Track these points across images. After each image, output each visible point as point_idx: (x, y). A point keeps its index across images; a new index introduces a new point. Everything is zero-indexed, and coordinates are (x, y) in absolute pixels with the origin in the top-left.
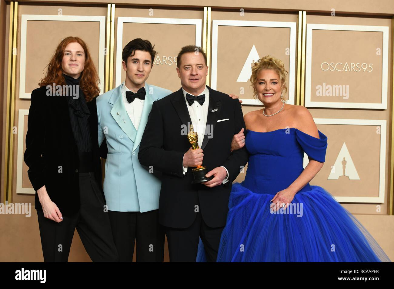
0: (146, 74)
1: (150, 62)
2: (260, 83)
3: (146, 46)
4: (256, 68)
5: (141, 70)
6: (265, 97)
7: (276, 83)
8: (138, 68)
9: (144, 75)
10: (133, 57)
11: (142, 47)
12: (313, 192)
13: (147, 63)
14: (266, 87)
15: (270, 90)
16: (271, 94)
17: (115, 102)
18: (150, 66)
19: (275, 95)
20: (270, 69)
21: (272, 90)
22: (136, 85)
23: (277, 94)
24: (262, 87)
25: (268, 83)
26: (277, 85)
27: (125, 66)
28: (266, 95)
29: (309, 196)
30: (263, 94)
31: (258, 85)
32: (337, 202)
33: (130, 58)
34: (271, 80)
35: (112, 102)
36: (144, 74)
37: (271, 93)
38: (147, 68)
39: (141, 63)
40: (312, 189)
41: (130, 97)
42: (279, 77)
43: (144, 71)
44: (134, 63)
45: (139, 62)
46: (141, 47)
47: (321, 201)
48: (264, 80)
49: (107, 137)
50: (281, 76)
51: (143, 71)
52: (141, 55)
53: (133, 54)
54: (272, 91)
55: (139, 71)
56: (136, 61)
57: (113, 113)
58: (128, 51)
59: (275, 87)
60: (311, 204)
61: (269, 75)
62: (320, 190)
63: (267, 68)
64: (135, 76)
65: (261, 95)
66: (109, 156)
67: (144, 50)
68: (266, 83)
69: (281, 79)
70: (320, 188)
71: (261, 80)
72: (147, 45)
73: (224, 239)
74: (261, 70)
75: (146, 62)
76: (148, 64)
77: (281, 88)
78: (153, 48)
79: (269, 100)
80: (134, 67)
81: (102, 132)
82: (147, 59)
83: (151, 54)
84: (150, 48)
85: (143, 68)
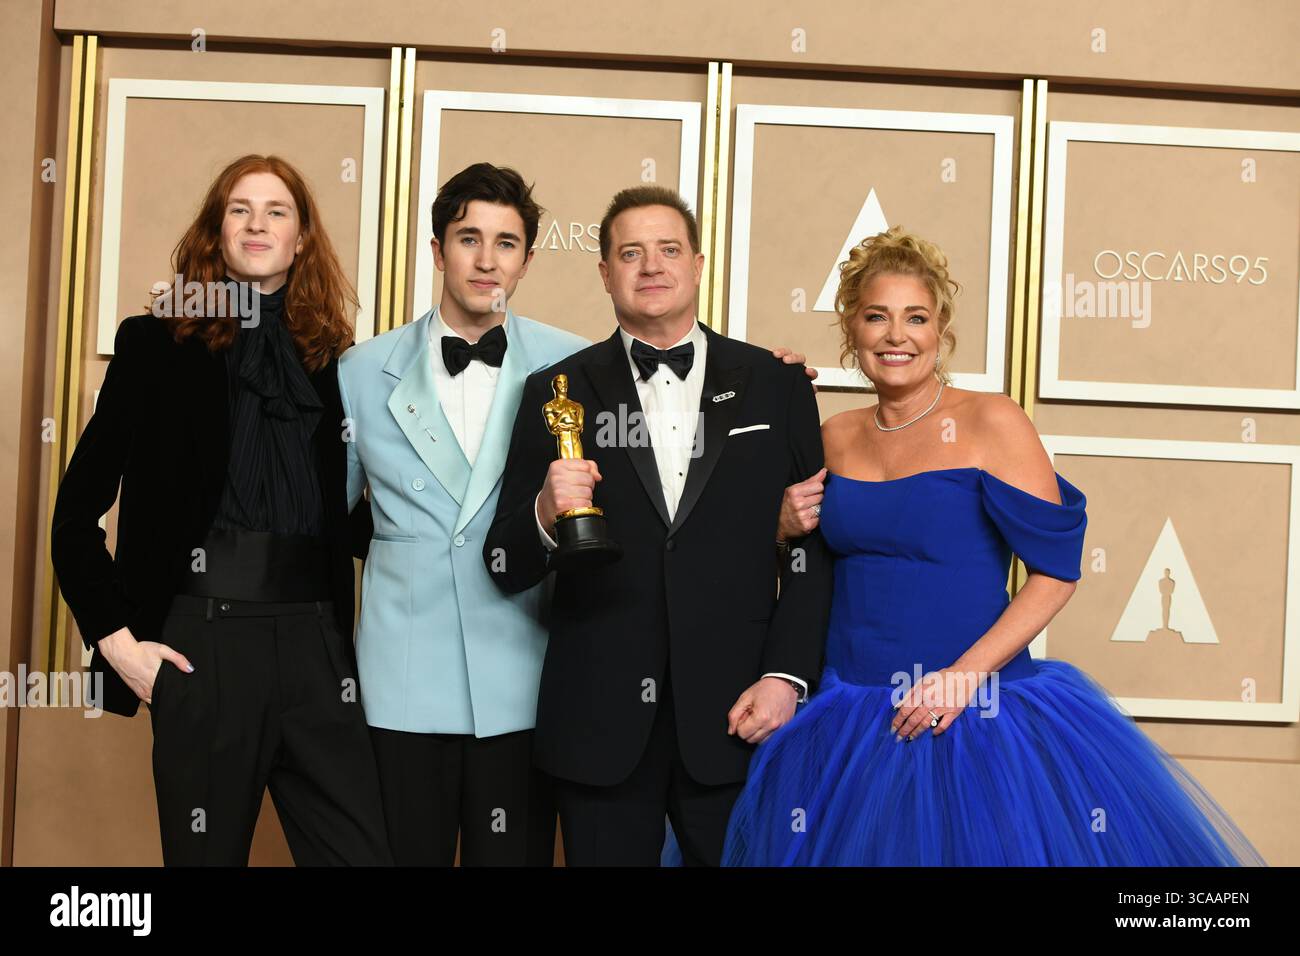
0: (504, 280)
1: (517, 239)
2: (871, 318)
3: (504, 191)
4: (855, 269)
5: (487, 265)
6: (885, 363)
7: (923, 320)
8: (479, 259)
9: (497, 284)
10: (465, 224)
11: (492, 189)
12: (1038, 681)
13: (508, 245)
14: (889, 333)
15: (904, 342)
16: (905, 358)
17: (403, 370)
18: (518, 253)
19: (917, 359)
20: (907, 272)
21: (909, 343)
22: (475, 316)
23: (924, 357)
24: (876, 331)
25: (897, 318)
26: (927, 326)
27: (440, 256)
28: (888, 357)
29: (1023, 695)
30: (880, 354)
31: (862, 324)
32: (1126, 714)
33: (453, 228)
34: (909, 309)
35: (395, 370)
36: (496, 280)
37: (905, 353)
38: (508, 259)
39: (489, 242)
40: (1038, 672)
41: (456, 357)
42: (934, 300)
43: (498, 272)
44: (466, 242)
45: (482, 241)
46: (487, 191)
47: (1068, 713)
48: (884, 309)
49: (373, 482)
50: (941, 298)
51: (493, 270)
52: (489, 216)
53: (461, 213)
54: (909, 347)
55: (480, 269)
56: (472, 235)
57: (397, 405)
58: (448, 204)
59: (918, 333)
60: (1033, 722)
61: (899, 293)
62: (1068, 678)
63: (896, 270)
64: (466, 287)
65: (870, 357)
66: (375, 545)
67: (498, 202)
68: (891, 317)
69: (939, 307)
70: (1066, 668)
71: (872, 307)
73: (739, 830)
74: (874, 274)
75: (505, 240)
76: (513, 246)
77: (938, 339)
78: (530, 192)
79: (897, 377)
80: (464, 256)
81: (358, 466)
82: (508, 230)
83: (523, 215)
84: (519, 195)
85: (494, 260)
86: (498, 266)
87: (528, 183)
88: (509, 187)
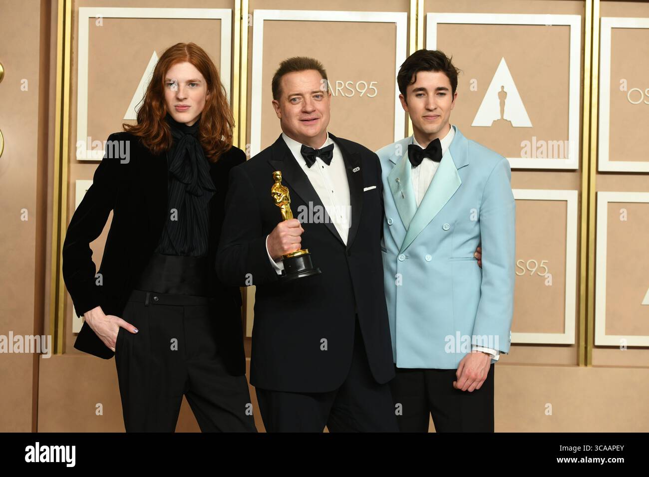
0: (443, 114)
1: (447, 90)
3: (435, 63)
5: (432, 107)
8: (427, 104)
9: (439, 116)
10: (416, 86)
11: (429, 64)
13: (442, 94)
27: (405, 104)
33: (410, 88)
36: (439, 114)
38: (443, 102)
39: (431, 94)
43: (439, 109)
44: (419, 96)
45: (427, 94)
51: (435, 109)
52: (430, 79)
55: (430, 110)
56: (422, 92)
64: (423, 120)
67: (433, 70)
72: (437, 60)
75: (440, 91)
76: (445, 94)
78: (450, 60)
80: (418, 103)
82: (441, 86)
83: (448, 75)
84: (444, 64)
85: (436, 103)
86: (438, 106)
87: (448, 56)
88: (439, 62)
